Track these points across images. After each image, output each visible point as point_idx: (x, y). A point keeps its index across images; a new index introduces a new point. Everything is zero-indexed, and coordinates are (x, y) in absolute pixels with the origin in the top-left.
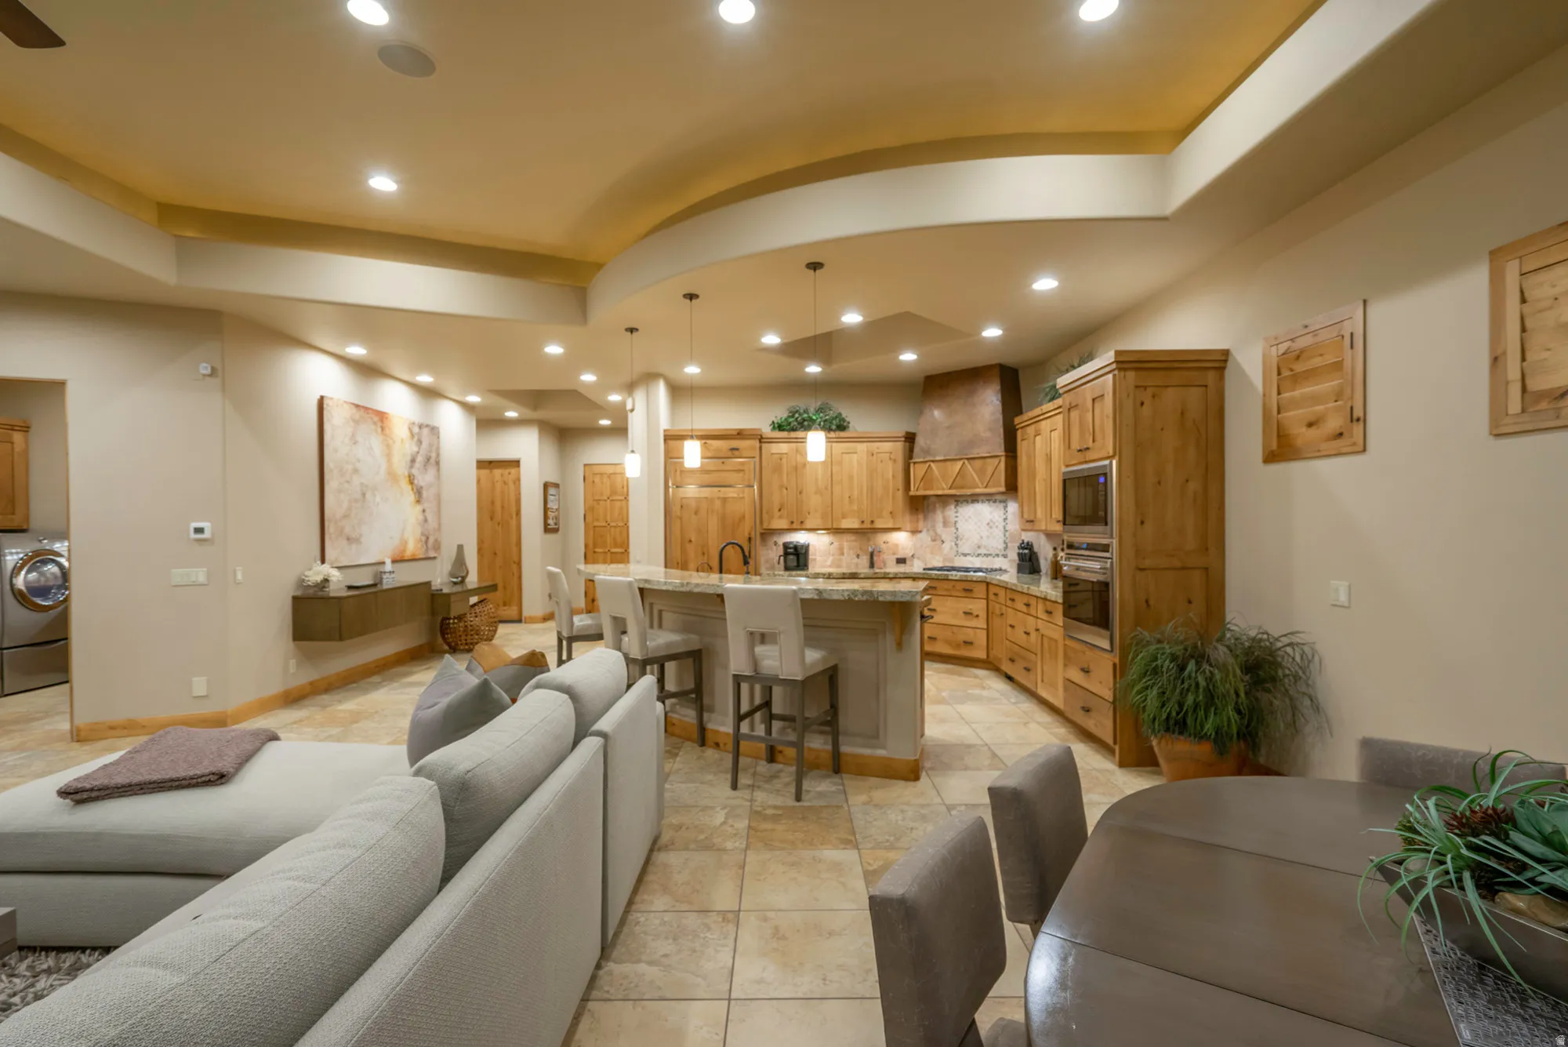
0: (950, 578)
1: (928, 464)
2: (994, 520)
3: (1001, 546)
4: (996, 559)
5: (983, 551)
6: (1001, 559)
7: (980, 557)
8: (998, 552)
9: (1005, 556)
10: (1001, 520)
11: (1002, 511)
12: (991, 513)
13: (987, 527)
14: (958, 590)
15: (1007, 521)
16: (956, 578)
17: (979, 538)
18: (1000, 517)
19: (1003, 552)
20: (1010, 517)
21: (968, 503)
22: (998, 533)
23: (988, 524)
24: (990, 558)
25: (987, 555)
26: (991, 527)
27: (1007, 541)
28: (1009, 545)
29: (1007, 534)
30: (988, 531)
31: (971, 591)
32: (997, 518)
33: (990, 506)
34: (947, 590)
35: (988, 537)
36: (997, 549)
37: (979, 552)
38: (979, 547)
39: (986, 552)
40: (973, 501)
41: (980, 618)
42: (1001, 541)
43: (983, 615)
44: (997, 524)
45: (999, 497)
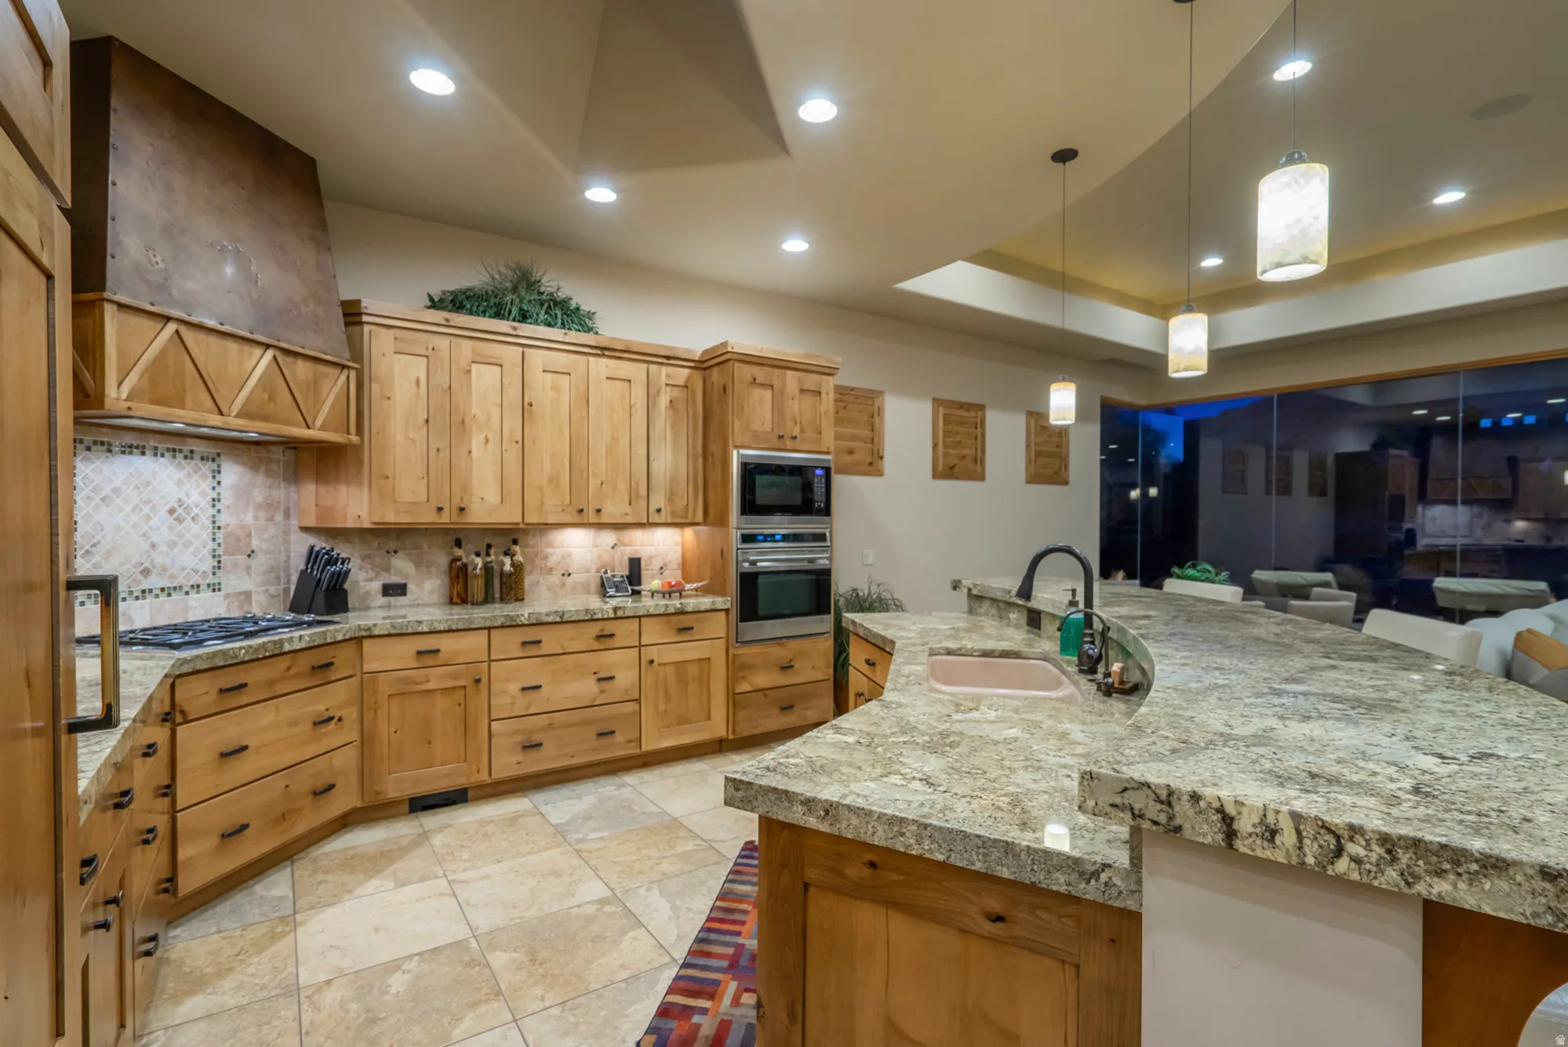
0: (287, 647)
1: (172, 327)
2: (189, 502)
3: (208, 564)
4: (193, 595)
5: (155, 582)
6: (206, 595)
7: (150, 599)
8: (195, 580)
9: (215, 588)
10: (205, 502)
11: (209, 482)
12: (180, 483)
13: (171, 520)
14: (298, 675)
15: (219, 506)
16: (303, 645)
17: (146, 547)
18: (203, 494)
19: (210, 579)
20: (227, 498)
21: (110, 451)
22: (199, 533)
23: (172, 511)
24: (175, 596)
25: (167, 591)
26: (179, 520)
27: (220, 552)
28: (222, 559)
29: (220, 535)
30: (170, 528)
31: (329, 665)
32: (195, 497)
33: (179, 466)
34: (271, 683)
35: (172, 545)
36: (196, 571)
37: (145, 586)
38: (146, 572)
39: (166, 584)
40: (127, 450)
41: (346, 722)
42: (206, 552)
43: (351, 713)
44: (196, 511)
45: (200, 447)
